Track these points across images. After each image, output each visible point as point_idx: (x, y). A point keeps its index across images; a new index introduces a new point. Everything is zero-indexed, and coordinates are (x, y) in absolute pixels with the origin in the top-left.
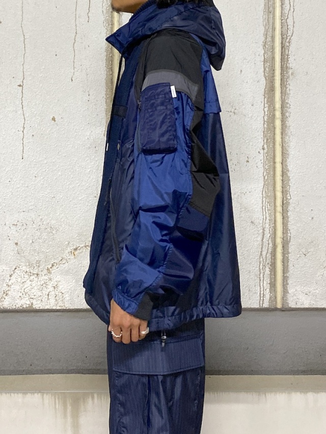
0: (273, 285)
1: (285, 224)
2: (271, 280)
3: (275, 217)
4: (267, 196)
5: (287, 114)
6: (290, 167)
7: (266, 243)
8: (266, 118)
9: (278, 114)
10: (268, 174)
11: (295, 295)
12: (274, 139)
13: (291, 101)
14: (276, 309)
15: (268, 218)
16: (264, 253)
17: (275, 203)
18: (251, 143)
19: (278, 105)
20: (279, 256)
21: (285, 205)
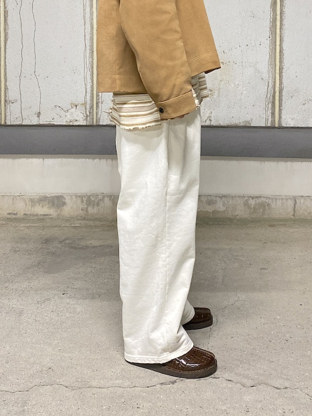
0: (273, 114)
1: (281, 80)
2: (272, 110)
3: (275, 76)
4: (271, 64)
5: (283, 18)
6: (284, 48)
7: (269, 91)
8: (271, 20)
9: (278, 17)
10: (272, 52)
11: (285, 119)
12: (276, 32)
13: (285, 10)
14: (275, 128)
15: (271, 76)
16: (268, 96)
17: (275, 68)
18: (262, 34)
19: (278, 12)
20: (277, 98)
21: (281, 69)
